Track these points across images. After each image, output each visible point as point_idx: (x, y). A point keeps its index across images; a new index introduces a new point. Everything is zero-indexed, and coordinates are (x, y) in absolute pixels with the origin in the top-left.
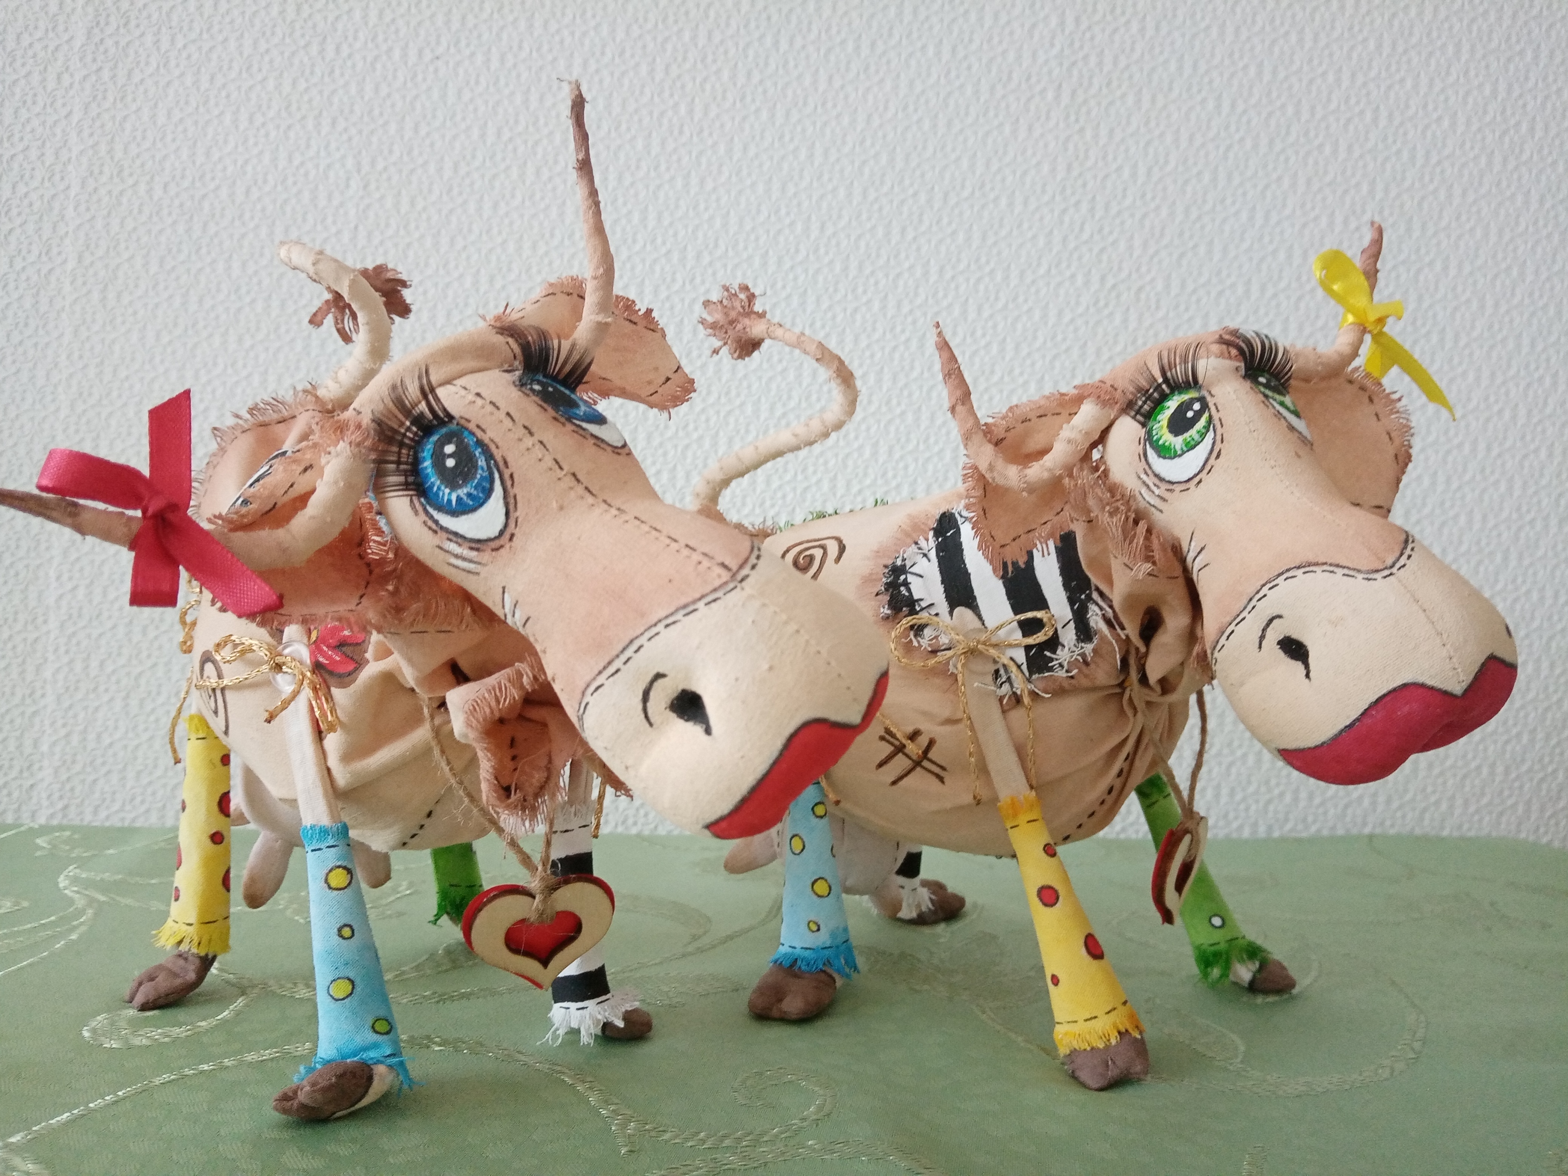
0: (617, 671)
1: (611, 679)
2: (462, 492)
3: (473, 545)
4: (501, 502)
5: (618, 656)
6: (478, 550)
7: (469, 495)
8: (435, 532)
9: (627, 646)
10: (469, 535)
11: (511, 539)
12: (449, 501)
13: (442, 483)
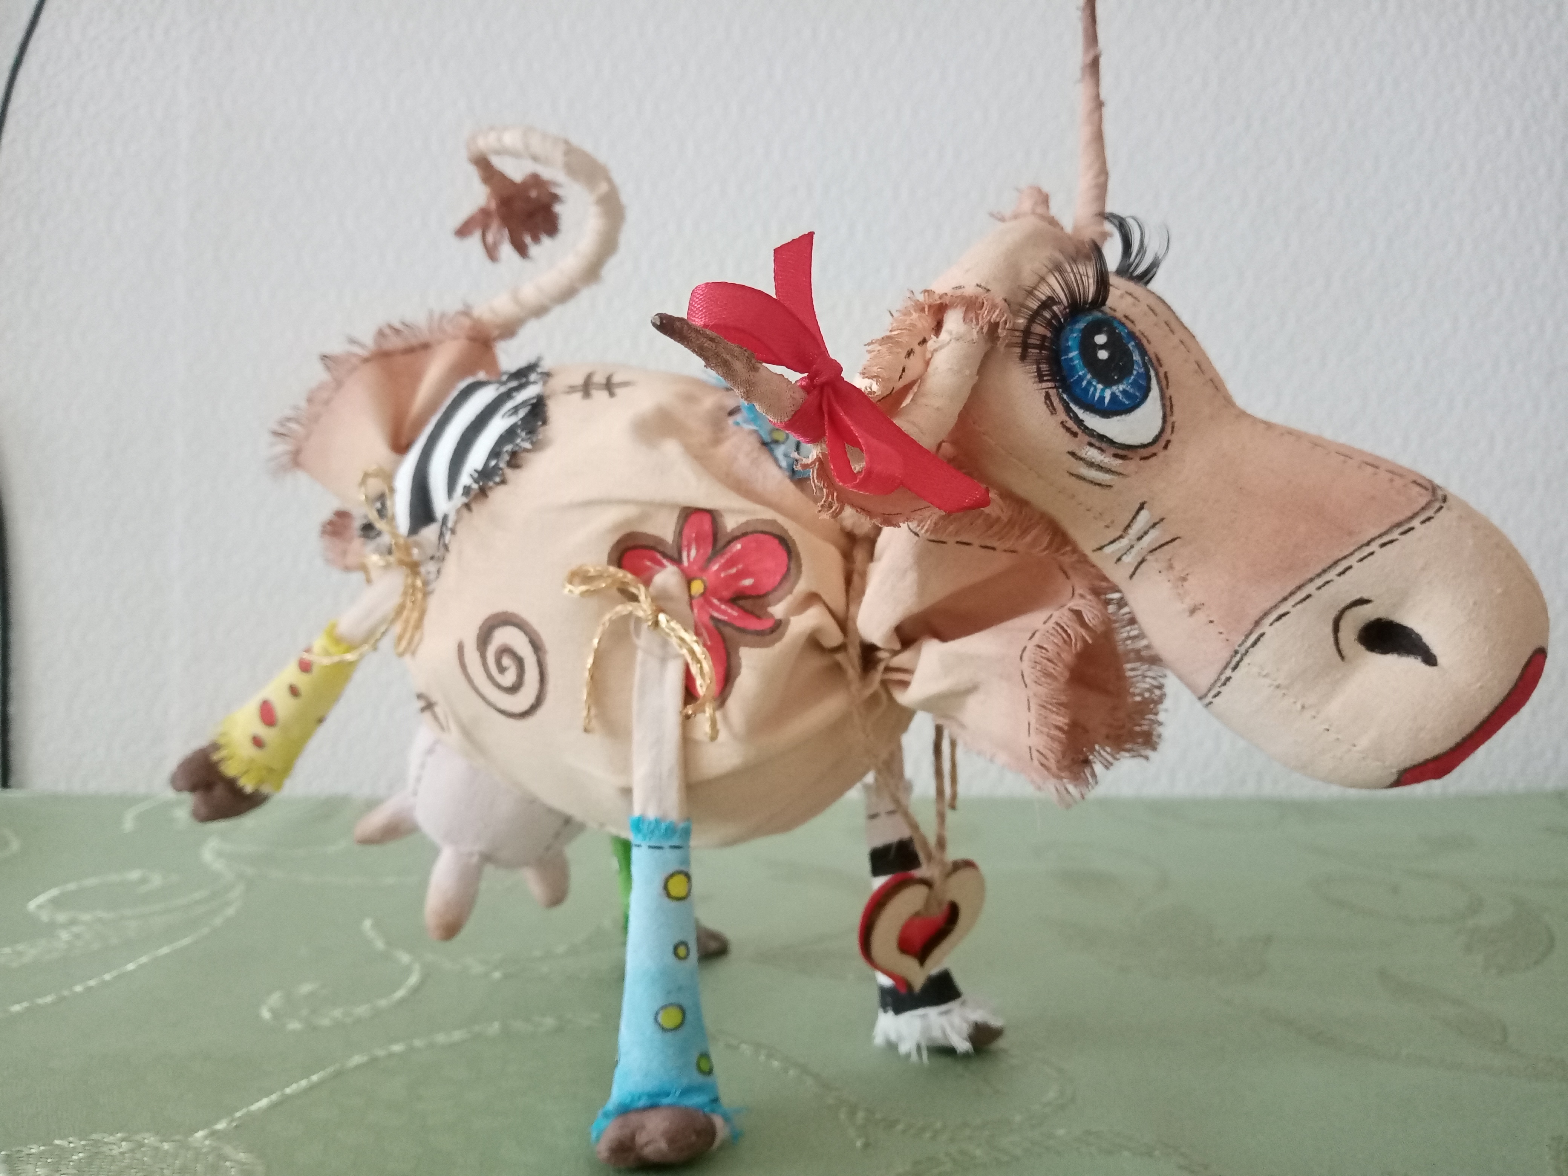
0: (1309, 596)
1: (1299, 606)
2: (1118, 389)
3: (1120, 452)
4: (1158, 403)
5: (1311, 580)
6: (1123, 457)
7: (1124, 392)
8: (1075, 435)
9: (1330, 567)
10: (1119, 439)
11: (1166, 447)
12: (1102, 398)
13: (1094, 377)
